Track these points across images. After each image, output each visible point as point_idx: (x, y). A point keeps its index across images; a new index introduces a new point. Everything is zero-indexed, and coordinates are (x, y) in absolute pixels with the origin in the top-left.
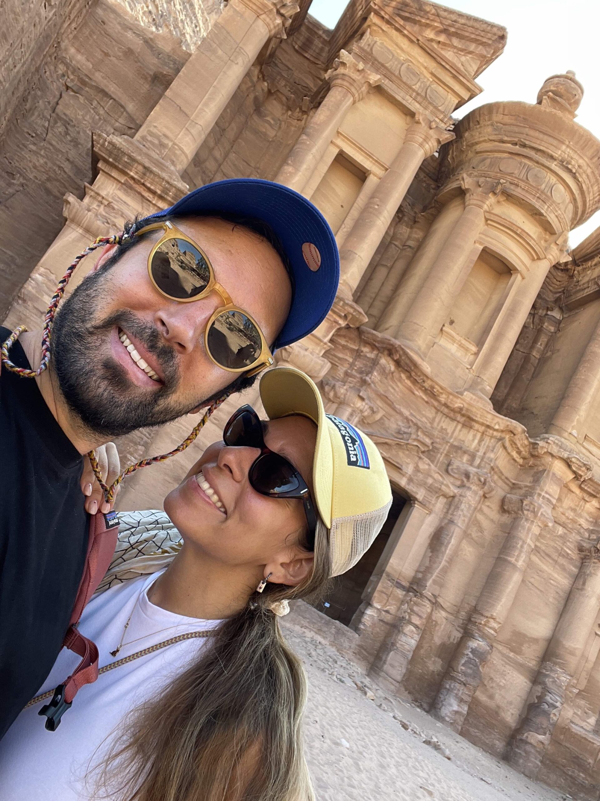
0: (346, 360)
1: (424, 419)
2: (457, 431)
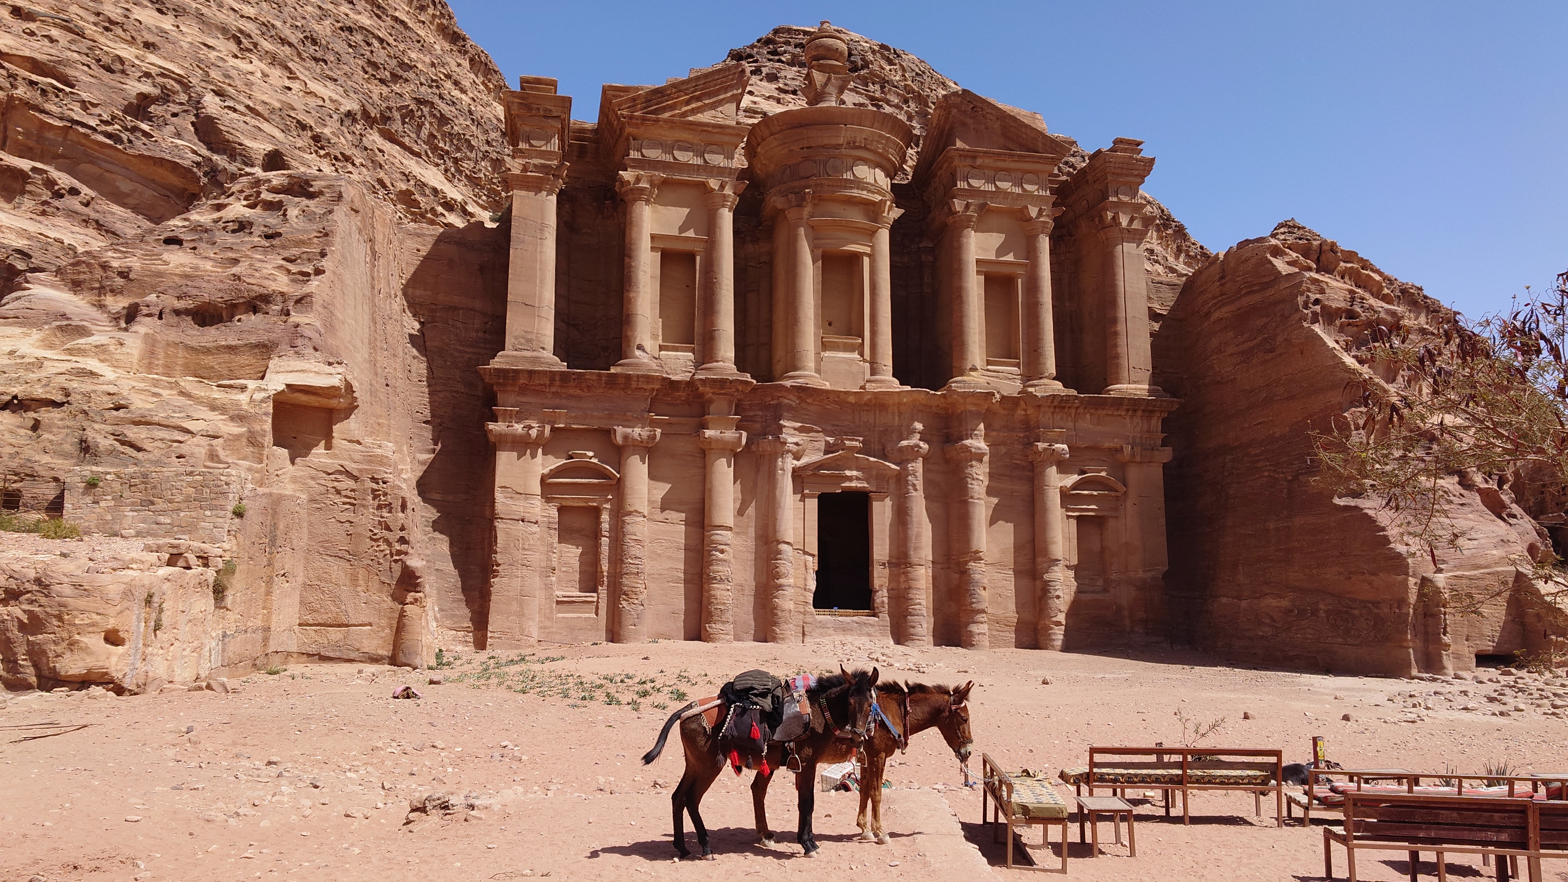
0: (756, 415)
1: (846, 423)
2: (877, 417)
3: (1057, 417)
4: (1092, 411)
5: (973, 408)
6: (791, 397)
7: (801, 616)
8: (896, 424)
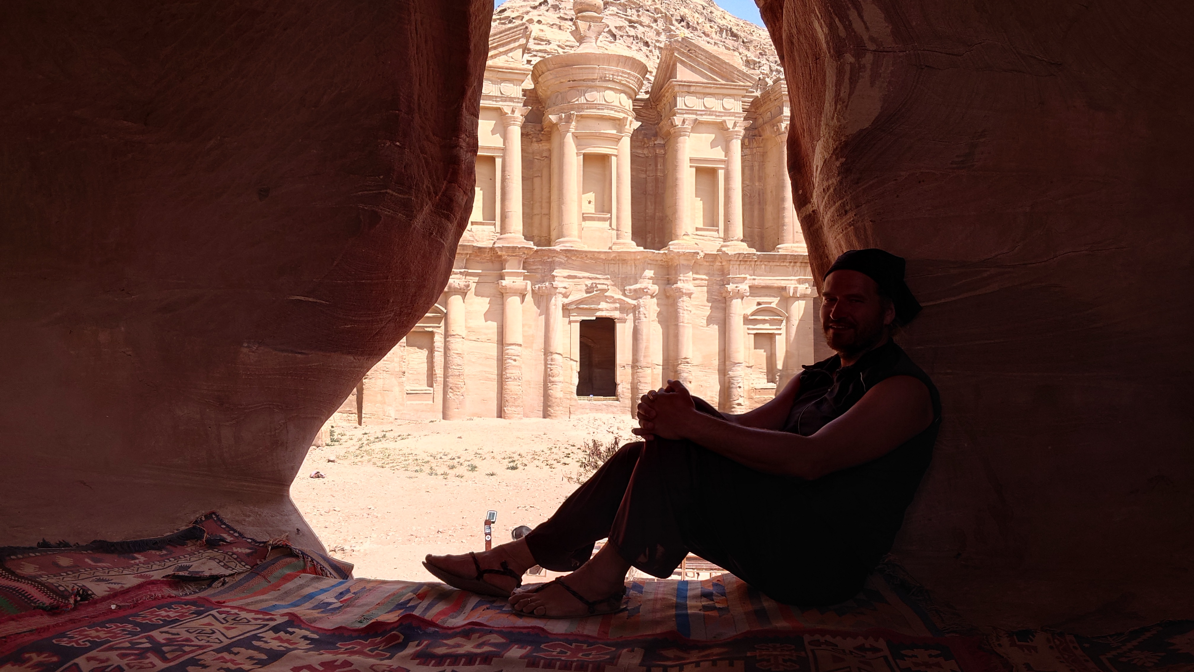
2: (621, 268)
3: (742, 267)
4: (765, 263)
5: (685, 263)
6: (562, 257)
7: (568, 401)
8: (633, 272)
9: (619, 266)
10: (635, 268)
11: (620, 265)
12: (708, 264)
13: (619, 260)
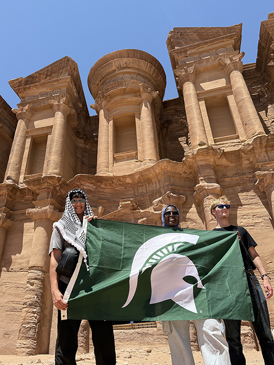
2: (148, 188)
9: (146, 187)
10: (159, 183)
11: (147, 185)
12: (234, 165)
13: (144, 181)
